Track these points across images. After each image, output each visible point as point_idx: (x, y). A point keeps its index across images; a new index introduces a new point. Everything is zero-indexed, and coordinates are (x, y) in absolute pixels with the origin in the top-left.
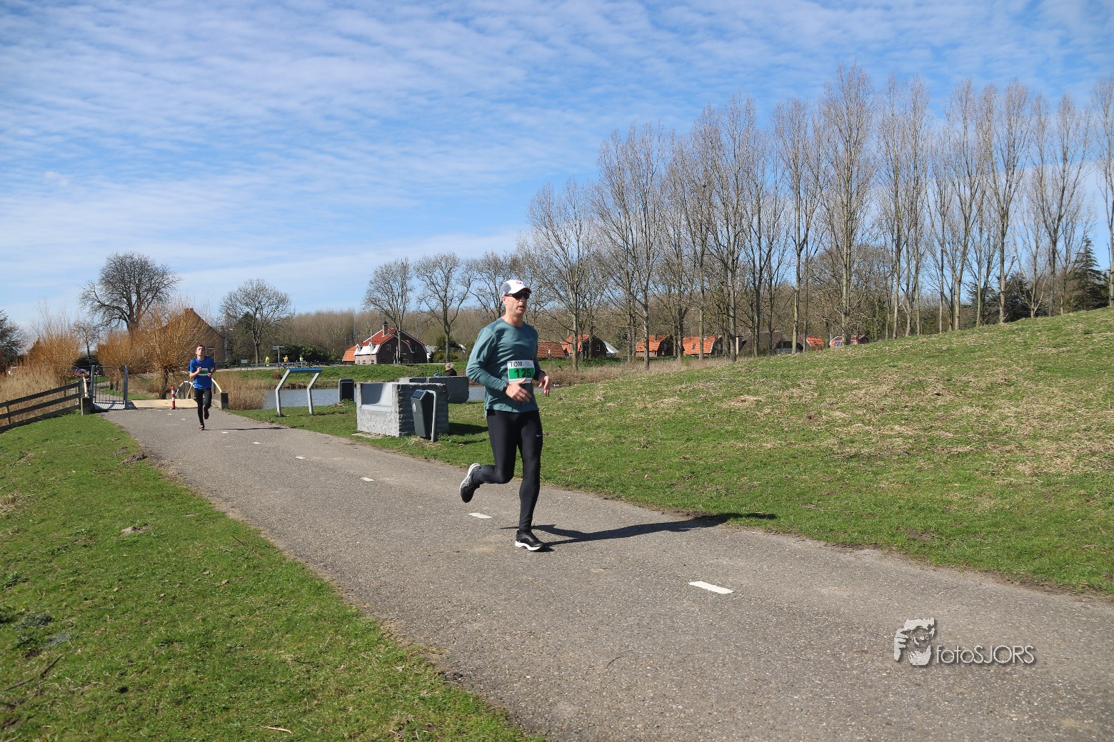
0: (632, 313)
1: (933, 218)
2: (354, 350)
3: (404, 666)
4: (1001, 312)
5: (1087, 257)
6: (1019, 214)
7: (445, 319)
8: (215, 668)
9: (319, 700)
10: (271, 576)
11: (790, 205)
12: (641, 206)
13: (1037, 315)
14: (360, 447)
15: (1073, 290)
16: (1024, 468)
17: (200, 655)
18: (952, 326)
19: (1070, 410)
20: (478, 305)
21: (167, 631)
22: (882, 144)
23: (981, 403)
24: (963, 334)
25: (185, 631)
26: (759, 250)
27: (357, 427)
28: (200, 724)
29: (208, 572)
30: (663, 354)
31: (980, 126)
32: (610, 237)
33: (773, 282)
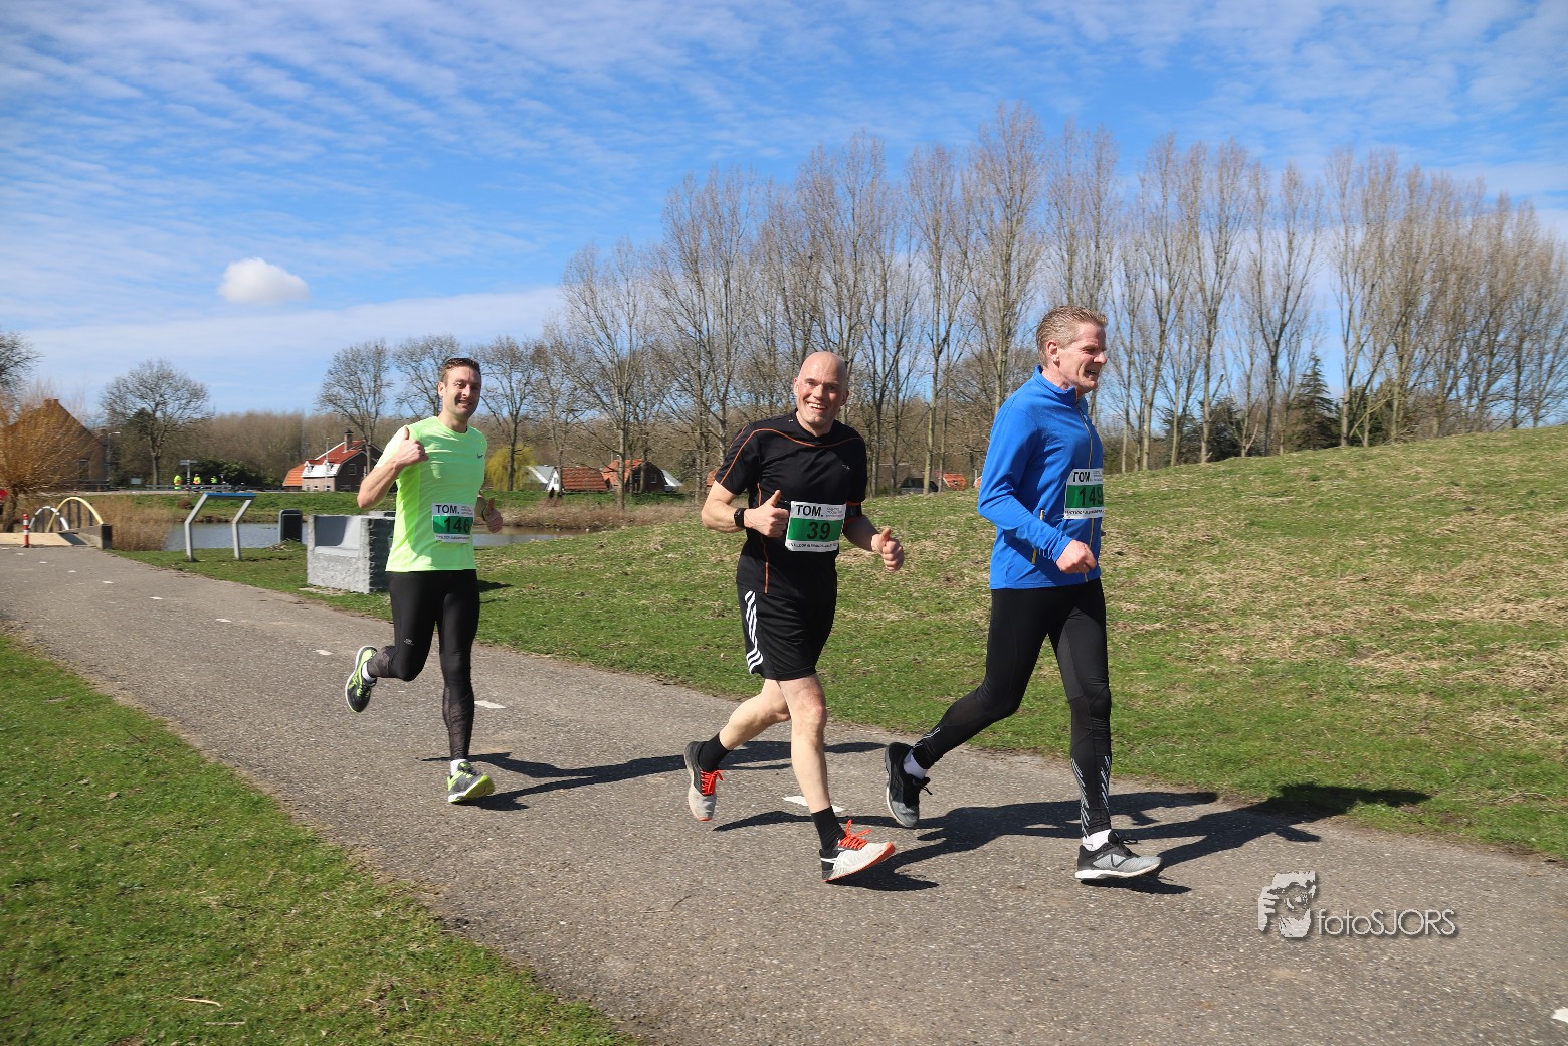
0: (703, 430)
1: (1118, 317)
2: (302, 469)
3: (383, 911)
4: (1204, 449)
5: (1314, 381)
6: (1229, 319)
8: (100, 917)
9: (259, 959)
10: (184, 786)
11: (927, 290)
12: (721, 282)
13: (1249, 454)
14: (312, 607)
15: (1296, 424)
16: (1229, 652)
17: (77, 899)
18: (1139, 464)
19: (1290, 579)
21: (24, 865)
22: (1055, 213)
23: (1175, 568)
24: (1153, 476)
25: (54, 865)
26: (881, 350)
27: (305, 580)
28: (80, 997)
29: (85, 781)
31: (1183, 197)
32: (675, 321)
33: (900, 396)
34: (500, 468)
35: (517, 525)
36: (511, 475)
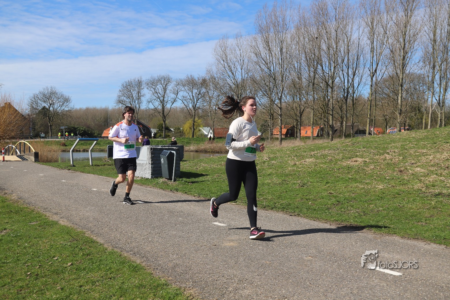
0: (272, 111)
7: (163, 113)
11: (368, 49)
12: (279, 49)
20: (182, 106)
22: (428, 11)
26: (347, 76)
30: (289, 136)
32: (260, 67)
33: (355, 96)
34: (189, 128)
35: (197, 151)
36: (194, 132)
